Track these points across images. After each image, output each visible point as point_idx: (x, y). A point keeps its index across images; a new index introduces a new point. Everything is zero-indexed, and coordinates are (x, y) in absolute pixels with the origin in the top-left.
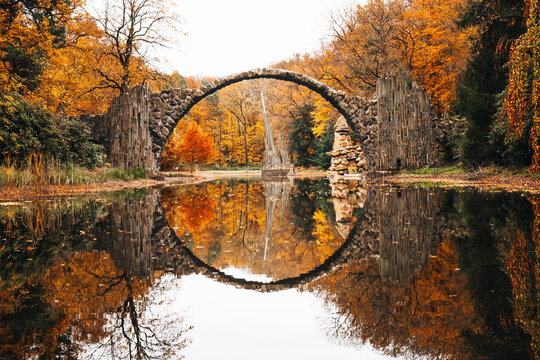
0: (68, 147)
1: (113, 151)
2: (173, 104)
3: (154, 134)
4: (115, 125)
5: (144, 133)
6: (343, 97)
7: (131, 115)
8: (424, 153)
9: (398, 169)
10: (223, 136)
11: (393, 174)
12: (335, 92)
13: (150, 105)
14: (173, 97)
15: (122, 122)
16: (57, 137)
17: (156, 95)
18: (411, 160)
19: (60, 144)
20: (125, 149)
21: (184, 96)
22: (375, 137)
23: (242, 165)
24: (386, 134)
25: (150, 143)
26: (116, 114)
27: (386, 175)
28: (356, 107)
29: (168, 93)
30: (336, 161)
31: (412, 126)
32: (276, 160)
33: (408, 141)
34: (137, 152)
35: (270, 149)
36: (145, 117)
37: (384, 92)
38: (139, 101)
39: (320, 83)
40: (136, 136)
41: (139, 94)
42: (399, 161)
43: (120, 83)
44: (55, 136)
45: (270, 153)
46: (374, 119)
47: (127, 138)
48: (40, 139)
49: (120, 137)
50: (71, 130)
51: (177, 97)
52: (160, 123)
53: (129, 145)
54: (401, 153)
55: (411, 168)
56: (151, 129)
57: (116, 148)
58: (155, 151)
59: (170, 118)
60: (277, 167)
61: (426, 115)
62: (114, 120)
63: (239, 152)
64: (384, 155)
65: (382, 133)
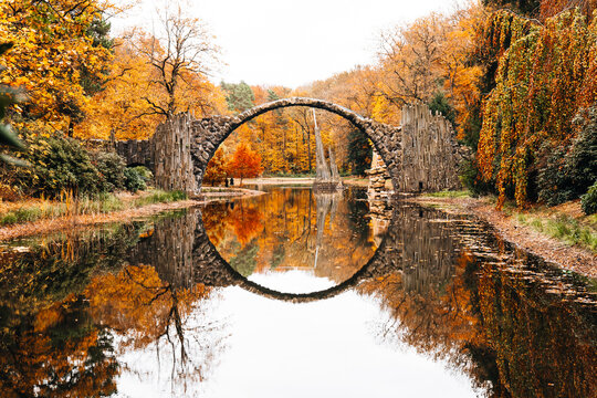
0: (104, 178)
1: (158, 174)
2: (212, 131)
3: (194, 158)
4: (160, 150)
5: (186, 157)
6: (370, 124)
7: (174, 140)
8: (444, 177)
9: (420, 192)
10: (288, 144)
11: (414, 196)
12: (362, 119)
13: (191, 131)
14: (212, 124)
15: (166, 147)
16: (92, 171)
17: (198, 122)
18: (432, 184)
19: (95, 177)
20: (168, 171)
21: (223, 123)
22: (399, 161)
23: (305, 172)
24: (409, 159)
25: (191, 166)
26: (161, 139)
27: (408, 197)
28: (381, 134)
29: (208, 120)
30: (374, 179)
31: (433, 152)
32: (326, 173)
33: (429, 165)
34: (179, 174)
35: (321, 162)
36: (187, 143)
37: (408, 120)
38: (181, 128)
39: (349, 112)
40: (178, 160)
41: (181, 121)
42: (421, 184)
43: (166, 109)
44: (89, 170)
45: (320, 167)
46: (398, 145)
47: (170, 162)
48: (76, 173)
49: (164, 161)
50: (107, 163)
51: (216, 124)
52: (201, 148)
53: (172, 168)
54: (423, 177)
55: (431, 190)
56: (192, 154)
57: (160, 170)
58: (196, 173)
59: (209, 144)
60: (326, 180)
61: (447, 142)
62: (158, 145)
63: (303, 160)
64: (407, 179)
65: (406, 157)
